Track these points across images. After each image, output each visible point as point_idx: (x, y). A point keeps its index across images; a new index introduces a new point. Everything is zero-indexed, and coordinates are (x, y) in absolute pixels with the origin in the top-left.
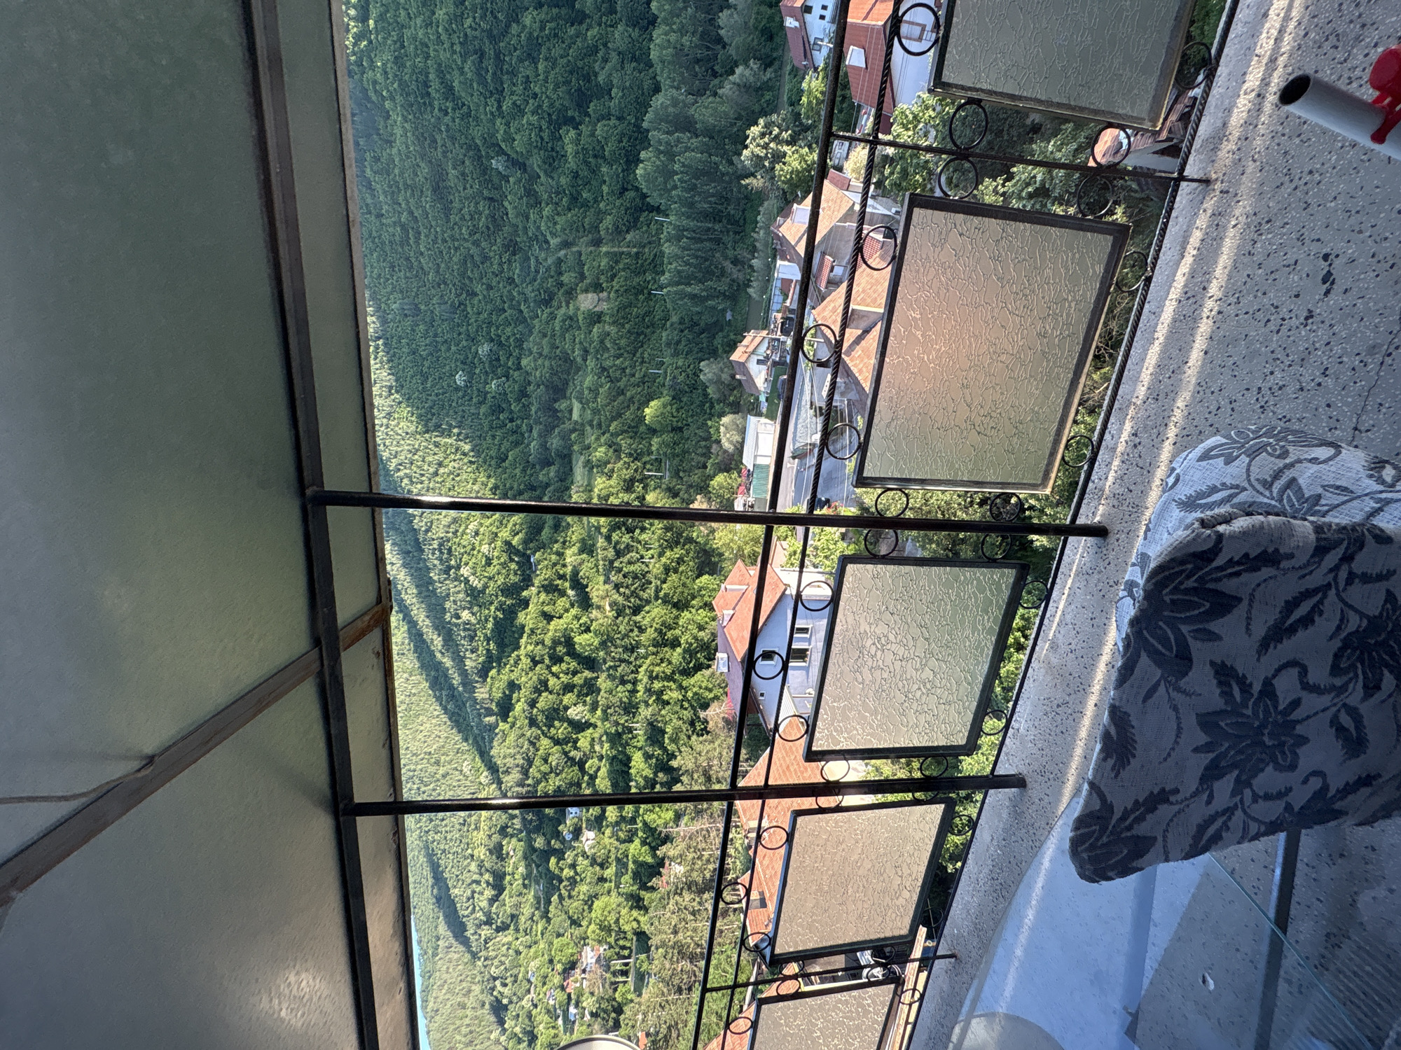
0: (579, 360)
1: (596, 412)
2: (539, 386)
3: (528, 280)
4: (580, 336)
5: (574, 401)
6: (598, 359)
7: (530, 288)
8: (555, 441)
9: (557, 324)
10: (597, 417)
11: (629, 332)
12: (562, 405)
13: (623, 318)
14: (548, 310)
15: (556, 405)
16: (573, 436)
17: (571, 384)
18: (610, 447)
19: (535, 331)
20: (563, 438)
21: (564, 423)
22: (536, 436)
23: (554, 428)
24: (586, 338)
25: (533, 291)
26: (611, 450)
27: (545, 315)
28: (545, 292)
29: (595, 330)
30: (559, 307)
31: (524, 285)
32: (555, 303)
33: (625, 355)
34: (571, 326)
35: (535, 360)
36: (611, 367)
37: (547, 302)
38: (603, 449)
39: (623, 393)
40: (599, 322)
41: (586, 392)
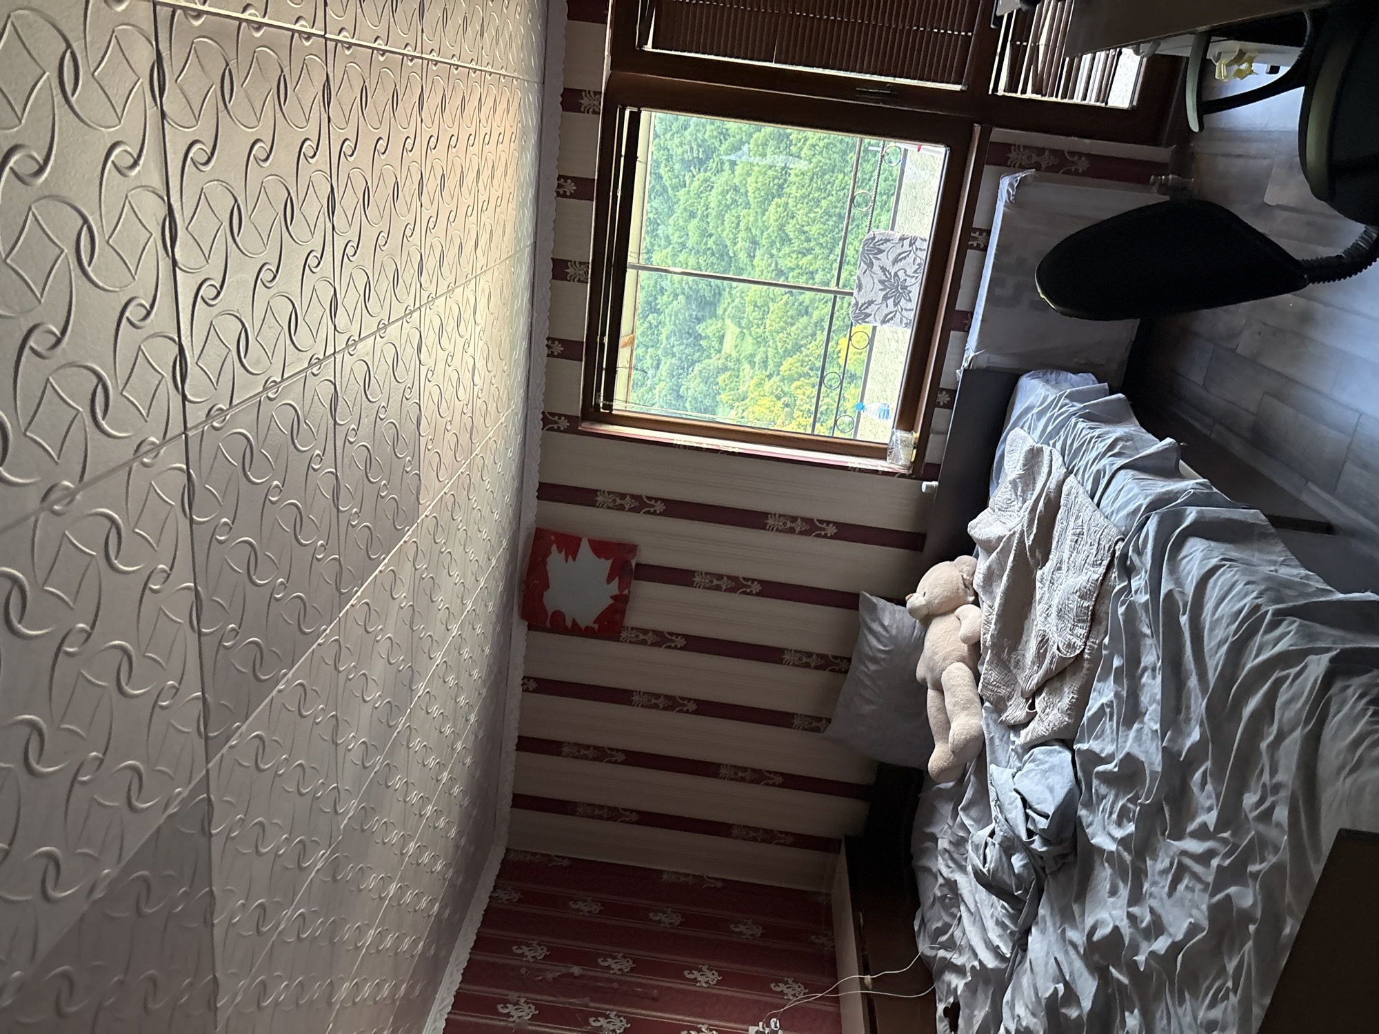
0: (743, 256)
1: (761, 341)
2: (676, 295)
3: (674, 128)
4: (748, 216)
5: (728, 321)
6: (772, 256)
7: (677, 140)
8: (692, 385)
9: (714, 198)
10: (762, 349)
11: (826, 213)
12: (708, 328)
13: (819, 189)
14: (701, 176)
15: (700, 328)
16: (720, 379)
17: (726, 294)
18: (779, 398)
19: (679, 209)
20: (706, 381)
21: (709, 357)
22: (664, 374)
23: (693, 363)
24: (756, 220)
25: (681, 144)
26: (780, 404)
27: (696, 183)
28: (700, 146)
29: (772, 208)
30: (719, 171)
31: (668, 135)
32: (712, 164)
33: (817, 250)
34: (734, 201)
35: (675, 255)
36: (792, 269)
37: (701, 163)
38: (766, 401)
39: (807, 313)
40: (780, 196)
41: (749, 309)
